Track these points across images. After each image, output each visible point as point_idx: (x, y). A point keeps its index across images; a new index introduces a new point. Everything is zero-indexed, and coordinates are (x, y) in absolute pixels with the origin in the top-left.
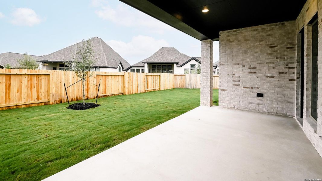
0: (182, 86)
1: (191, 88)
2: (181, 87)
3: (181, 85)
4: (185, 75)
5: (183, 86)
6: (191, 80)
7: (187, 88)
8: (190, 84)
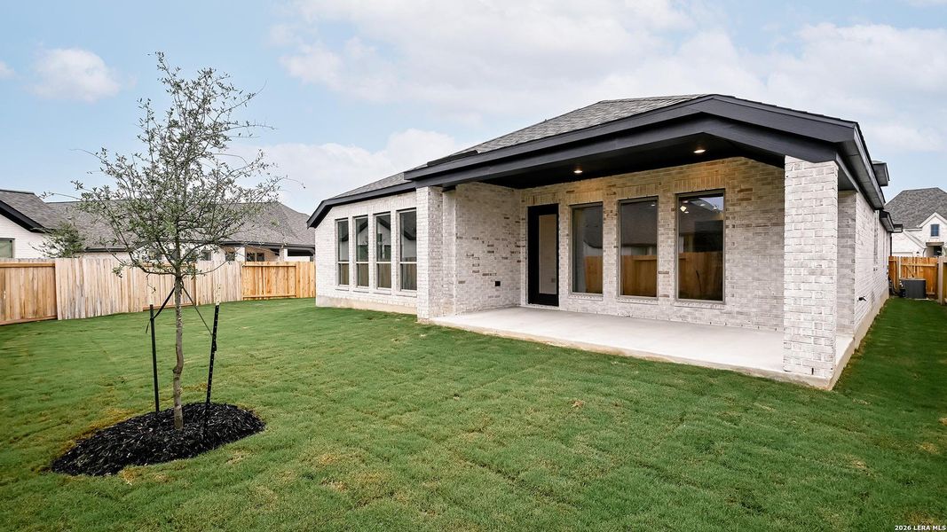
0: (36, 313)
1: (83, 316)
2: (30, 317)
3: (30, 309)
4: (49, 262)
5: (41, 313)
6: (82, 286)
7: (63, 320)
8: (77, 298)
